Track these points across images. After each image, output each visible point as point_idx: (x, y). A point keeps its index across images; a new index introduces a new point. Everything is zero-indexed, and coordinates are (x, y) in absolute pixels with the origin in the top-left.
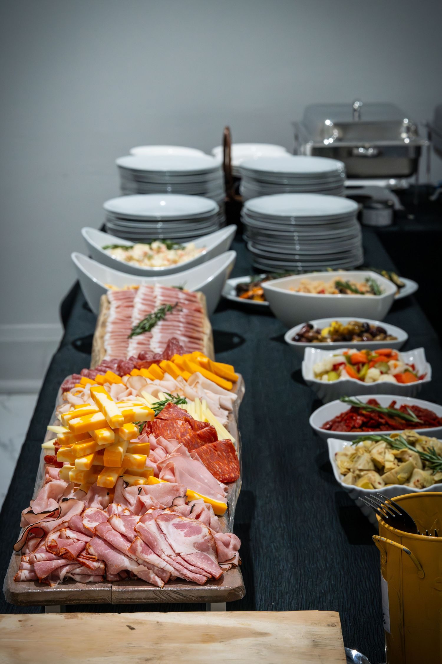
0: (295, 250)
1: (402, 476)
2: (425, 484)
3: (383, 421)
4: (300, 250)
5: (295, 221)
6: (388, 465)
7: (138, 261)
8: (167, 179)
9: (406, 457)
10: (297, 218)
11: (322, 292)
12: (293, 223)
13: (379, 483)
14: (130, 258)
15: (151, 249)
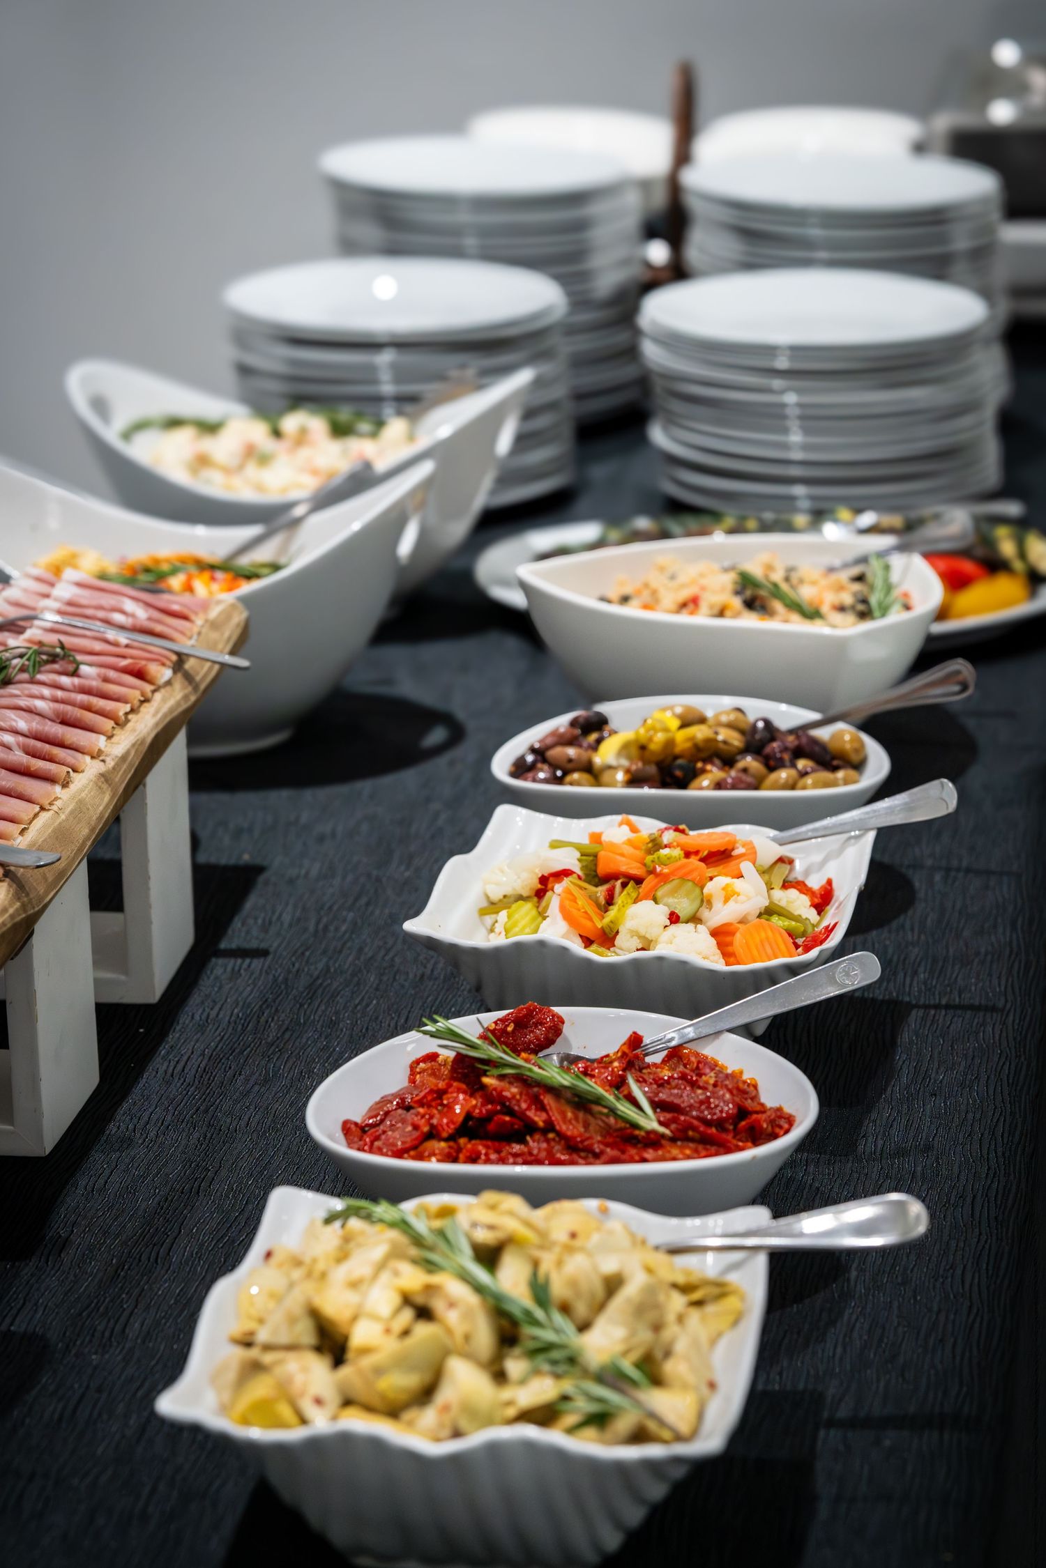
0: (785, 446)
1: (402, 1382)
2: (464, 1424)
3: (539, 1119)
4: (805, 447)
5: (792, 358)
6: (361, 1335)
7: (227, 471)
8: (464, 217)
9: (438, 1305)
10: (797, 351)
11: (690, 604)
12: (782, 363)
13: (318, 1402)
14: (202, 462)
15: (277, 433)
